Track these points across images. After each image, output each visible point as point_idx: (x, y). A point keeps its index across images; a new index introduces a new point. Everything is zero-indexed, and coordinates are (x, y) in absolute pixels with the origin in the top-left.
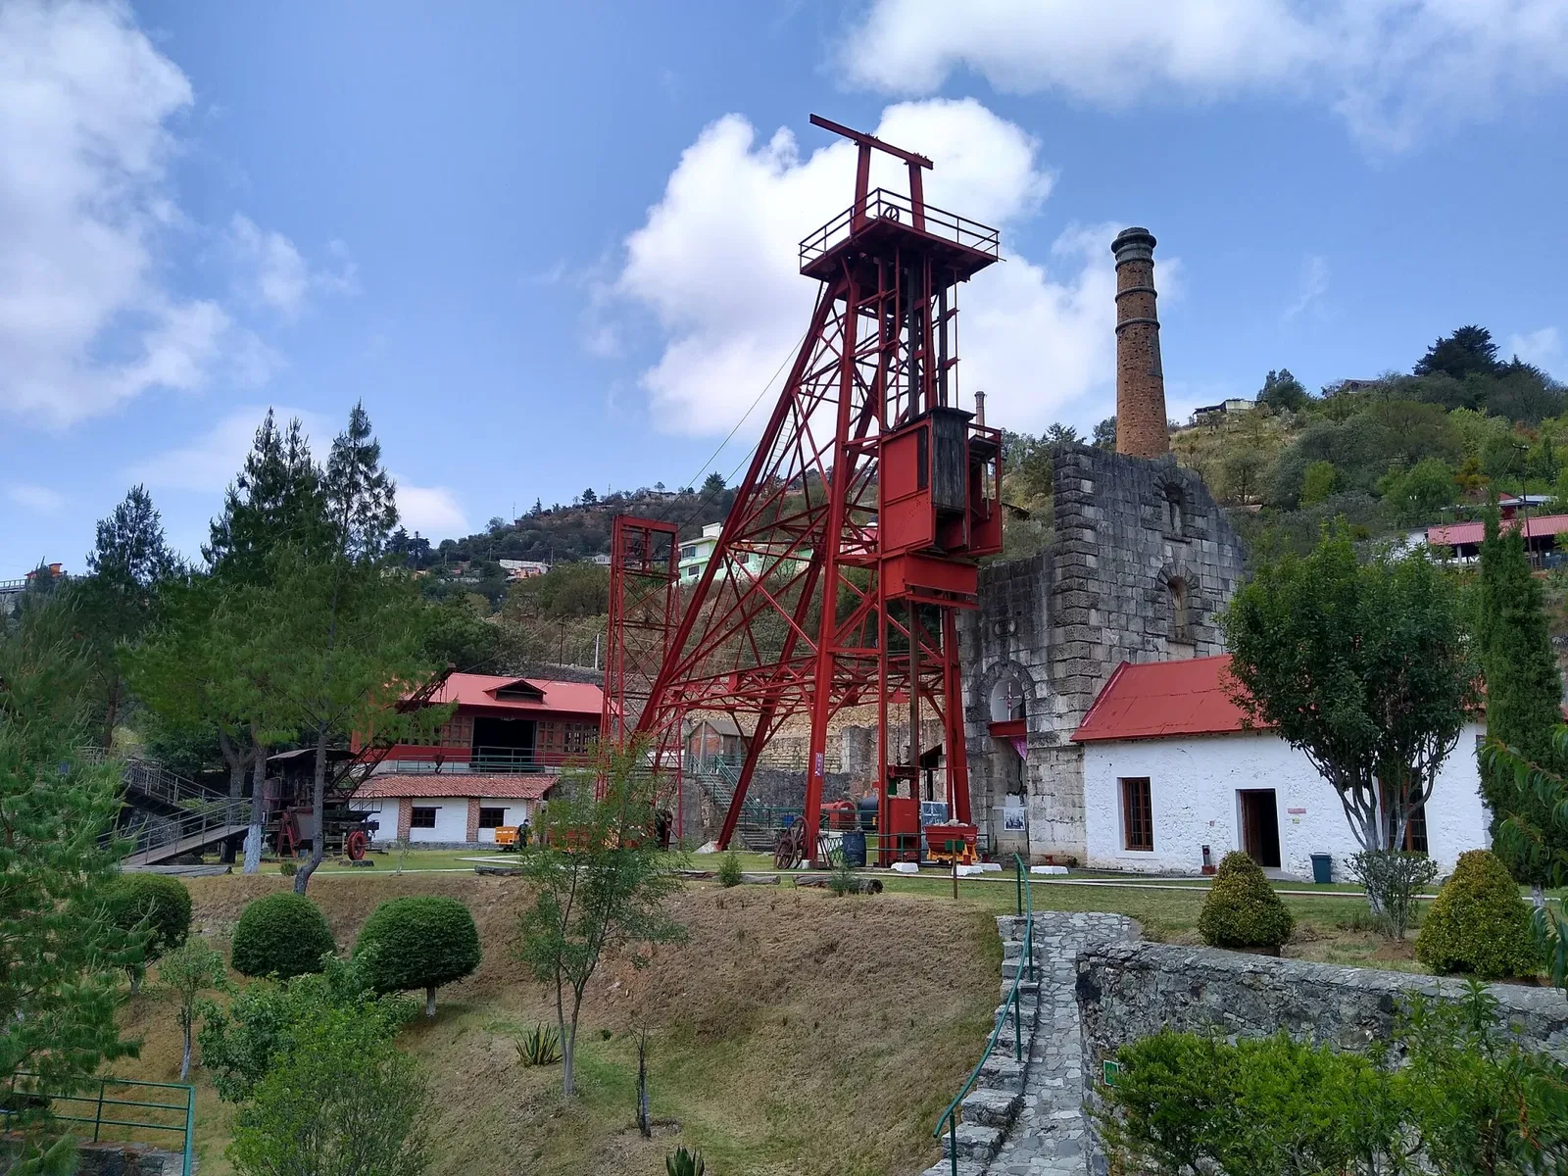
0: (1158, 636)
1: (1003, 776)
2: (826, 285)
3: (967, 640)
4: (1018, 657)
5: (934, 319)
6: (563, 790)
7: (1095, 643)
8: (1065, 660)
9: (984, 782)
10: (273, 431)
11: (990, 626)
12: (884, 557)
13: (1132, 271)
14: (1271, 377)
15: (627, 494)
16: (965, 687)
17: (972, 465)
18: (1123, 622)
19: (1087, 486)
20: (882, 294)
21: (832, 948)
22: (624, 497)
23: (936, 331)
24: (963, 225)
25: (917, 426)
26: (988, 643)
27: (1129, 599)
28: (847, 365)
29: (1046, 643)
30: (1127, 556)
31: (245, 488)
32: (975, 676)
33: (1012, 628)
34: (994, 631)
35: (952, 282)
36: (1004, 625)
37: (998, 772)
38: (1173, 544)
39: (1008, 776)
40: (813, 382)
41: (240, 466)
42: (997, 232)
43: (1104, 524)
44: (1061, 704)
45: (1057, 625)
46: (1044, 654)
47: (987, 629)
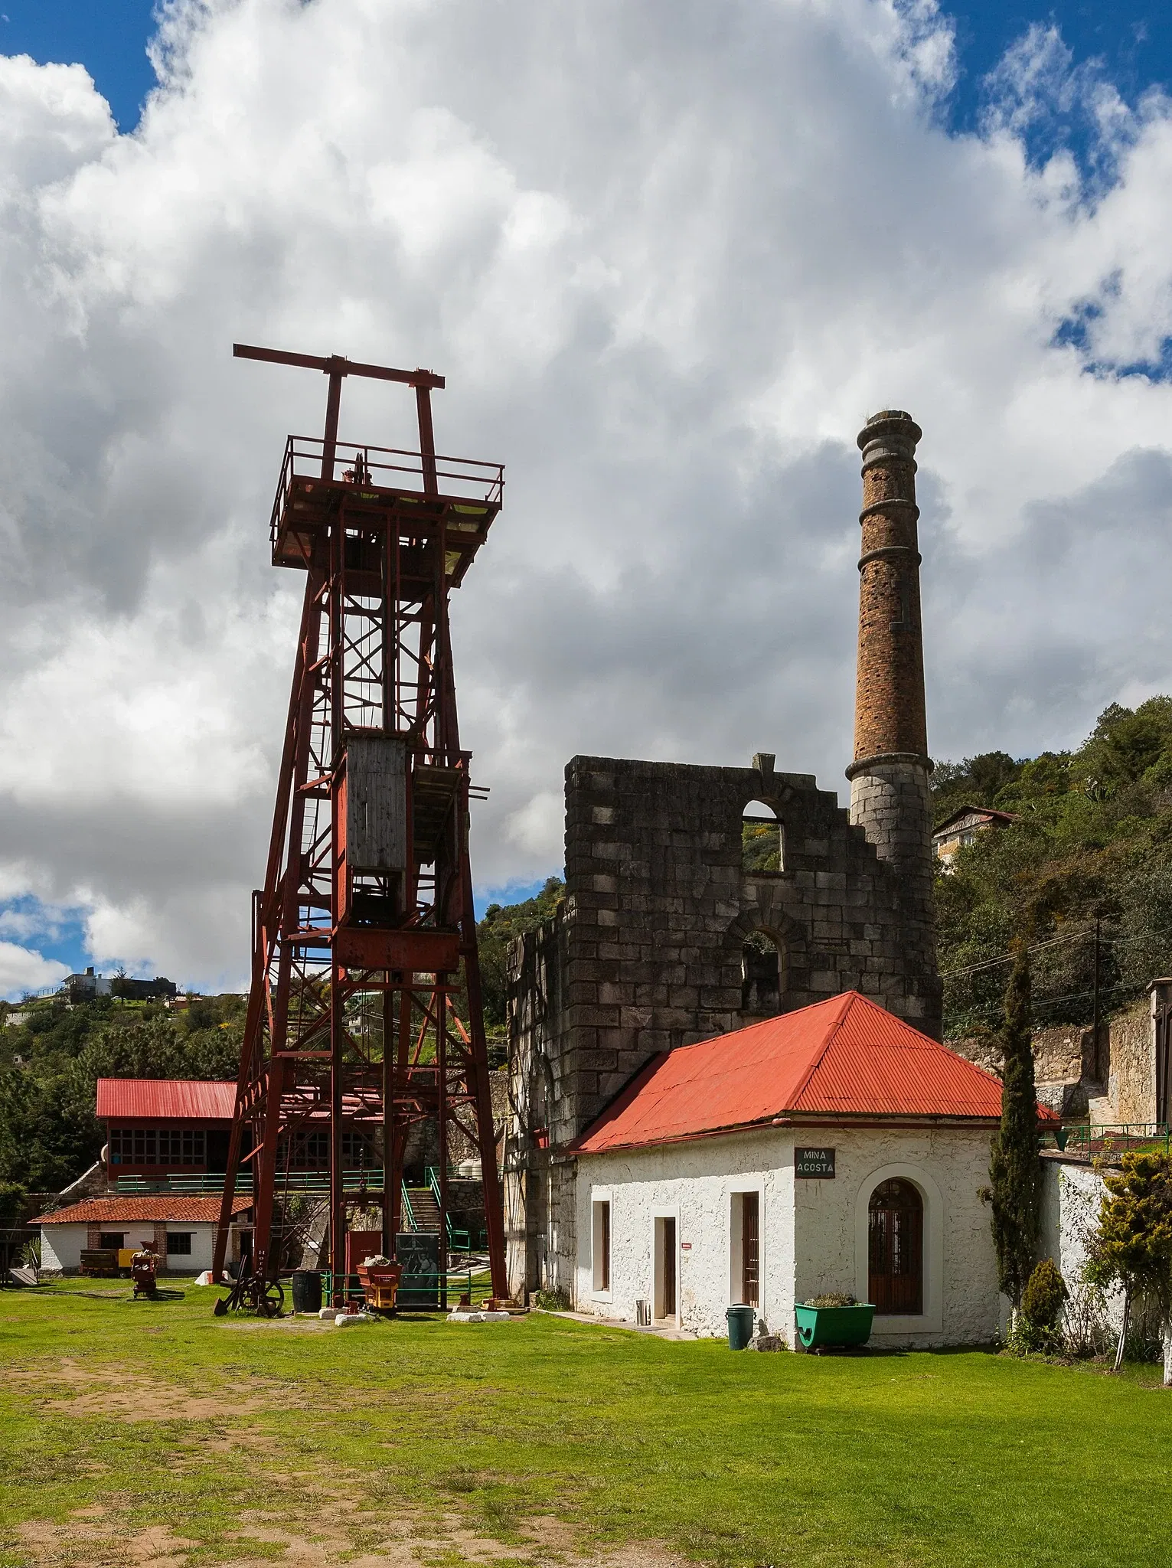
0: (724, 1010)
4: (546, 1048)
7: (606, 1028)
8: (569, 1052)
12: (333, 933)
18: (661, 996)
19: (604, 814)
27: (672, 965)
29: (561, 1030)
30: (673, 905)
38: (760, 882)
43: (633, 865)
45: (566, 1005)
46: (559, 1045)
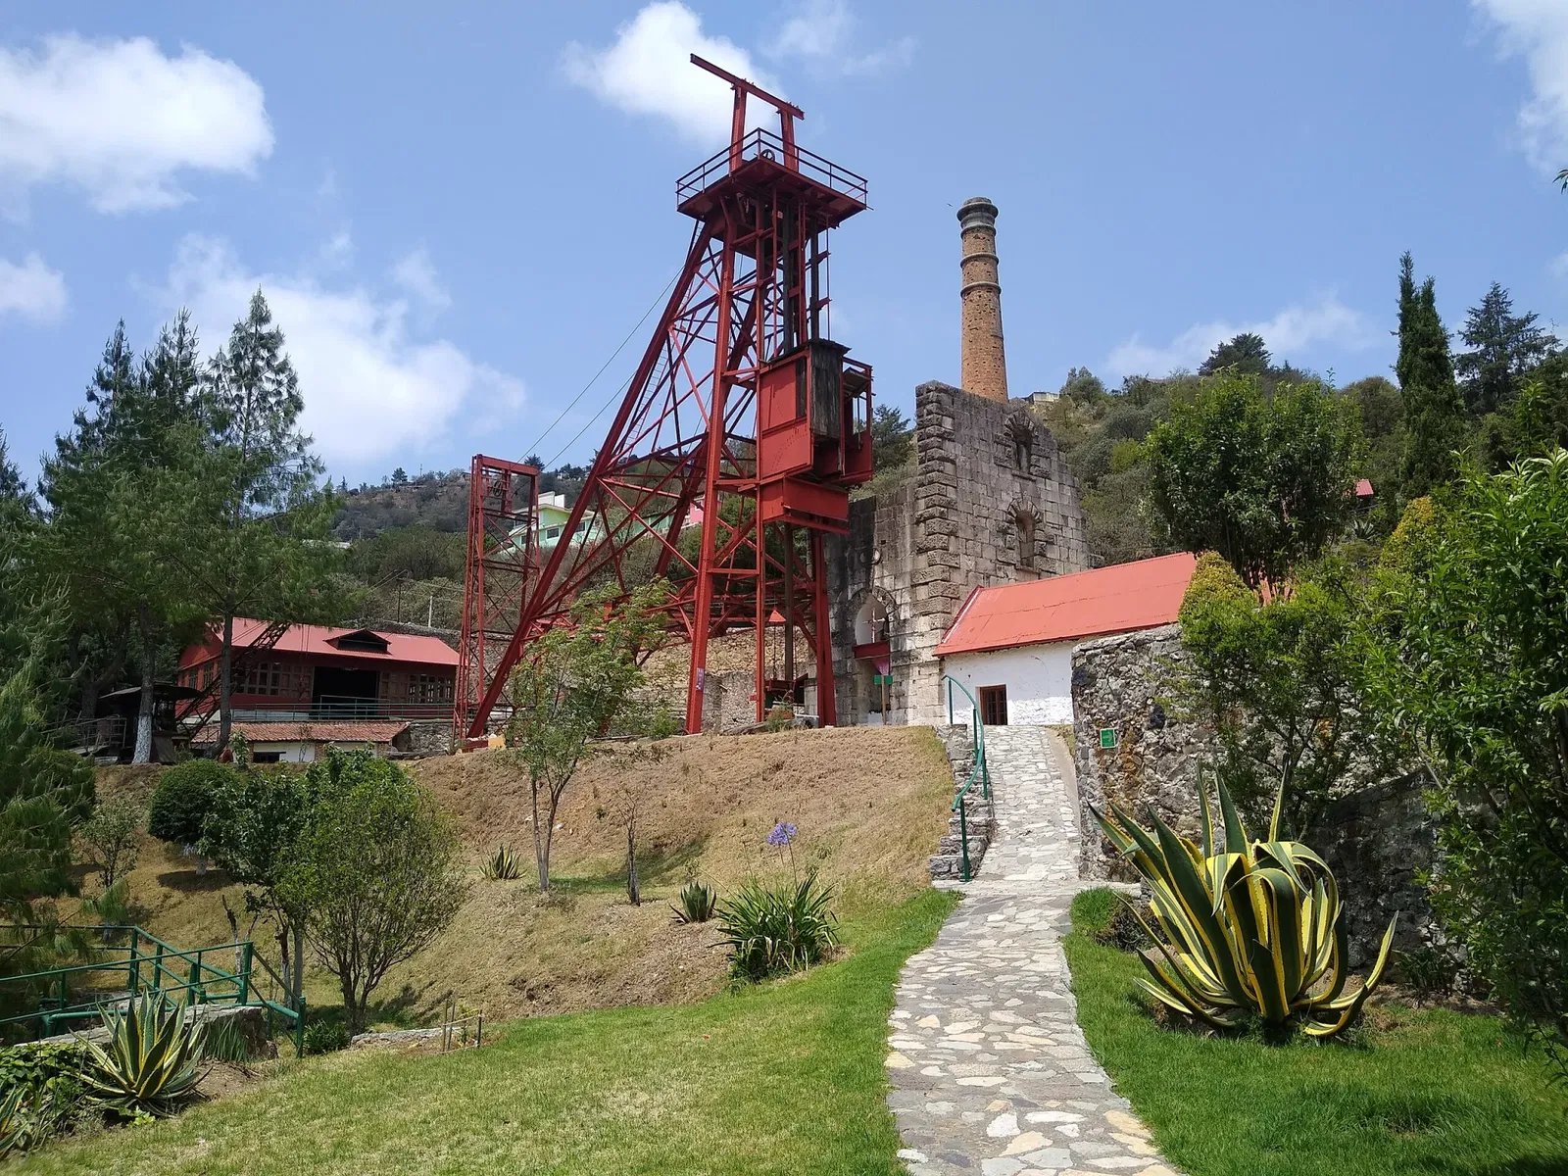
0: (1009, 564)
1: (866, 697)
2: (702, 224)
3: (833, 569)
4: (882, 583)
5: (807, 261)
6: (413, 736)
7: (954, 567)
8: (927, 583)
9: (849, 701)
10: (124, 344)
11: (856, 555)
12: (762, 482)
13: (977, 237)
14: (1073, 373)
15: (440, 474)
16: (831, 614)
17: (845, 399)
18: (978, 549)
19: (948, 423)
20: (761, 232)
21: (778, 767)
22: (437, 477)
23: (808, 274)
24: (835, 172)
25: (794, 357)
26: (854, 572)
27: (983, 529)
28: (725, 299)
29: (909, 568)
30: (982, 490)
31: (94, 402)
32: (840, 603)
33: (877, 556)
34: (859, 560)
35: (825, 228)
36: (870, 555)
37: (861, 693)
38: (1022, 481)
39: (870, 696)
40: (689, 317)
41: (88, 379)
42: (866, 181)
43: (962, 458)
44: (923, 624)
45: (921, 551)
46: (908, 578)
47: (853, 558)
